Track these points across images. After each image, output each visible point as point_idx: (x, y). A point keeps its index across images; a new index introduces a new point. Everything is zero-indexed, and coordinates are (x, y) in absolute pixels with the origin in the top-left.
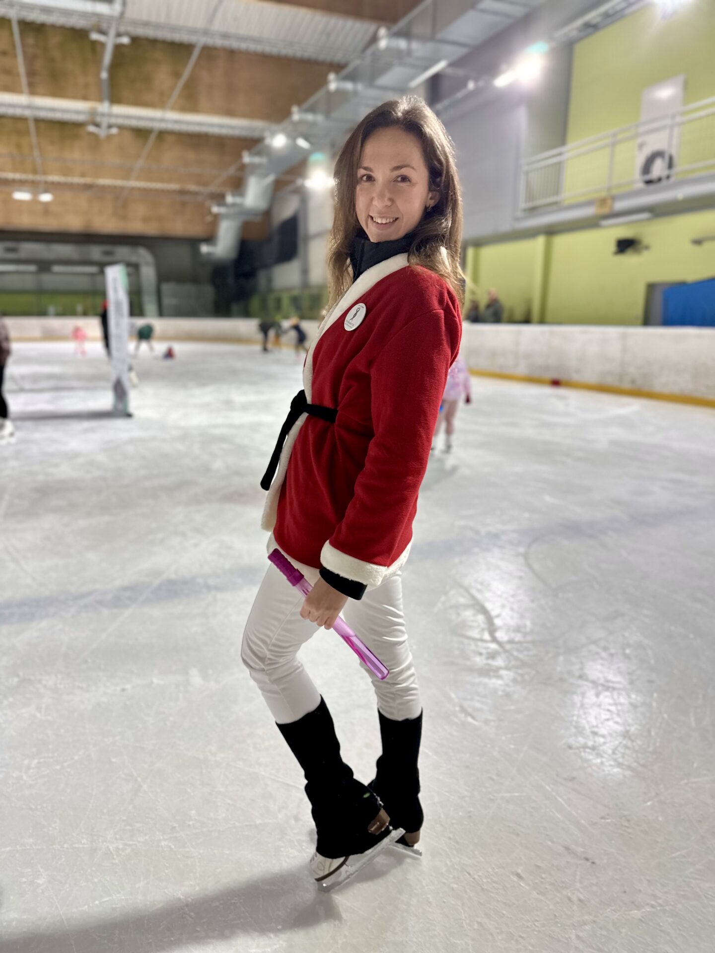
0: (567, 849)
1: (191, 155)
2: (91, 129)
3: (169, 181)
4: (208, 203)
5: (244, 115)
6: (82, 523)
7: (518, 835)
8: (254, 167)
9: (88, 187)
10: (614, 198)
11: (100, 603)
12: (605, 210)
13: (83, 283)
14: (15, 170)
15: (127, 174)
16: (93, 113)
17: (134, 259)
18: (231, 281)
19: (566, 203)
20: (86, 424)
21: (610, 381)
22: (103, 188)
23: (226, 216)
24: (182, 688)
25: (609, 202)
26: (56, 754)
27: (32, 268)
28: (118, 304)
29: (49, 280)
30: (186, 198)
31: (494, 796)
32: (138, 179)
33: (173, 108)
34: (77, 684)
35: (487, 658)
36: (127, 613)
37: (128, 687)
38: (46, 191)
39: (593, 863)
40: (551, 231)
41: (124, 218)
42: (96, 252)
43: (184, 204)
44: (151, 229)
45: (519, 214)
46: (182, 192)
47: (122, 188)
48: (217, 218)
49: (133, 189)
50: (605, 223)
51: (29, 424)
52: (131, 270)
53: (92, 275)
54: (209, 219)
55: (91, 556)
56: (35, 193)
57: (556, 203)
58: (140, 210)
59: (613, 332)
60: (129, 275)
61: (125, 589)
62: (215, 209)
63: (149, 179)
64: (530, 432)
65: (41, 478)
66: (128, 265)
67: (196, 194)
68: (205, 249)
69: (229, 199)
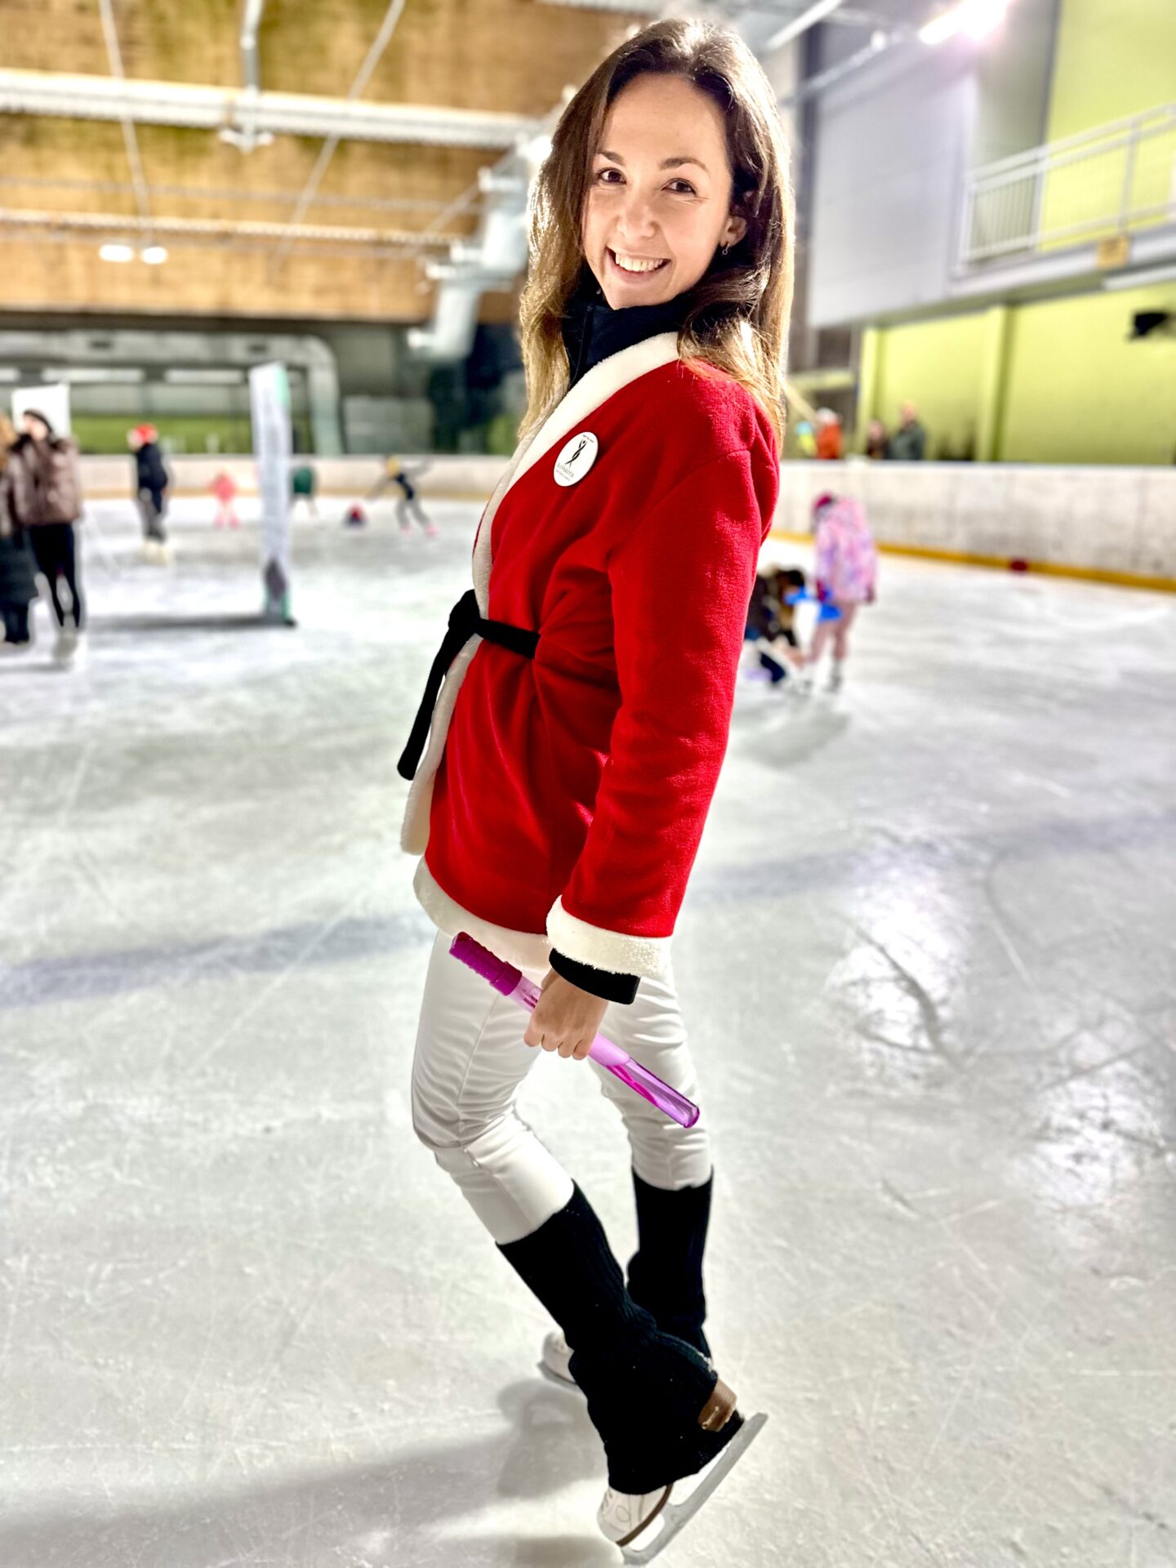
0: (1108, 1492)
1: (393, 178)
2: (228, 136)
3: (357, 223)
4: (422, 260)
5: (483, 107)
6: (208, 813)
7: (1008, 1457)
8: (499, 196)
9: (224, 237)
10: (1132, 238)
11: (233, 961)
12: (1116, 261)
13: (216, 399)
14: (104, 209)
15: (286, 214)
16: (231, 108)
17: (299, 358)
18: (459, 393)
19: (1046, 248)
20: (219, 639)
21: (1115, 563)
22: (249, 239)
23: (452, 283)
24: (372, 1129)
25: (1123, 245)
26: (145, 1255)
27: (134, 375)
28: (272, 435)
29: (163, 396)
30: (388, 253)
31: (956, 1371)
32: (306, 221)
33: (363, 96)
34: (187, 1115)
35: (928, 1087)
36: (279, 980)
37: (276, 1124)
38: (155, 244)
39: (1162, 1526)
40: (1013, 300)
41: (283, 288)
42: (237, 347)
43: (382, 264)
44: (327, 307)
45: (959, 269)
46: (379, 244)
47: (278, 239)
48: (435, 286)
49: (297, 240)
50: (1114, 283)
51: (125, 637)
52: (295, 376)
53: (231, 386)
54: (423, 288)
55: (220, 873)
56: (138, 249)
57: (1025, 250)
58: (309, 274)
59: (1124, 477)
60: (292, 385)
61: (276, 935)
62: (435, 271)
63: (324, 221)
64: (980, 653)
65: (141, 731)
66: (291, 368)
67: (400, 245)
68: (416, 339)
69: (458, 252)
